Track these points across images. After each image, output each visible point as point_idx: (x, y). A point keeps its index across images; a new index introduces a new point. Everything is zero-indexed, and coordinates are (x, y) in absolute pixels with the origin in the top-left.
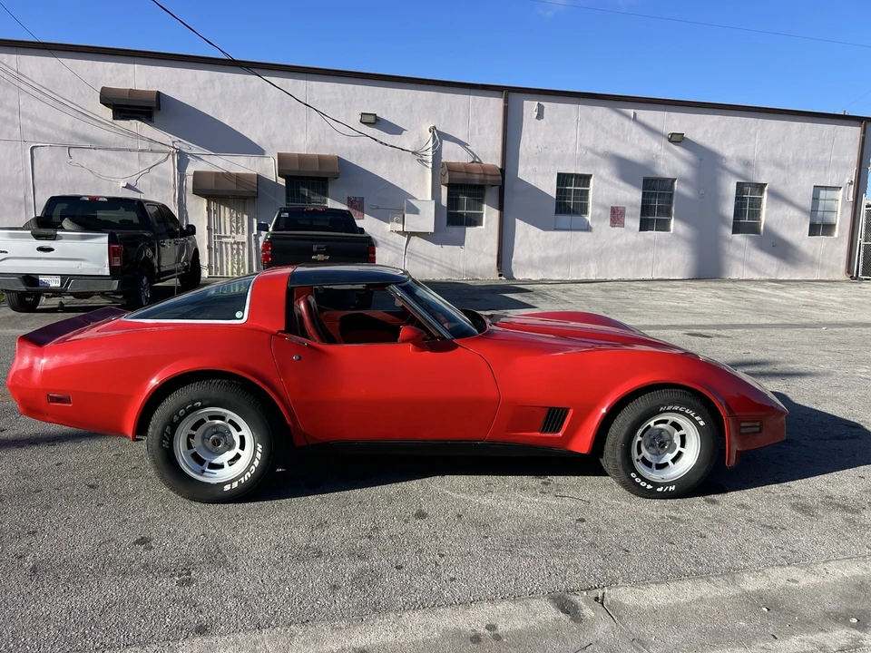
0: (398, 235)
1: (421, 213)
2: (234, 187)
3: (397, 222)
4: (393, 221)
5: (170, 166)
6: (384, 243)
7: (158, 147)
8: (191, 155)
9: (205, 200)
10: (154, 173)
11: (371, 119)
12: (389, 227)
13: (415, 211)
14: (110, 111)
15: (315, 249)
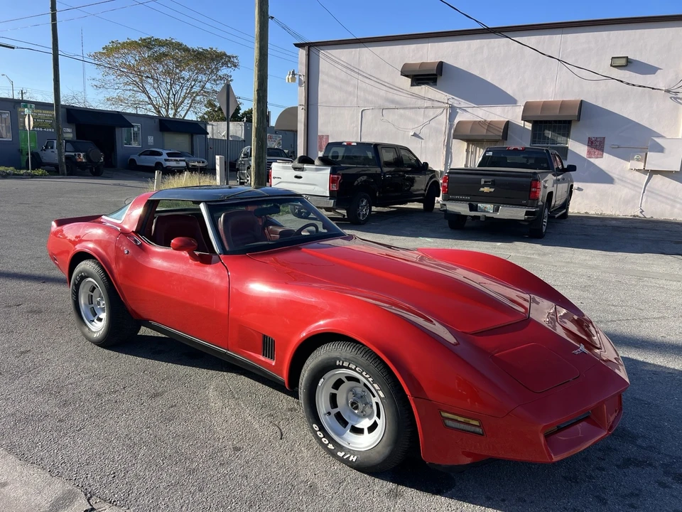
0: (638, 173)
1: (666, 151)
2: (484, 132)
3: (638, 160)
4: (633, 159)
5: (444, 118)
6: (622, 180)
7: (436, 104)
8: (460, 108)
9: (466, 144)
10: (433, 123)
11: (623, 62)
12: (628, 165)
13: (660, 149)
14: (409, 81)
15: (483, 183)
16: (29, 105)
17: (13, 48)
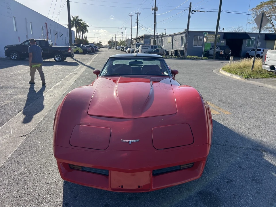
16: (206, 33)
17: (204, 12)
